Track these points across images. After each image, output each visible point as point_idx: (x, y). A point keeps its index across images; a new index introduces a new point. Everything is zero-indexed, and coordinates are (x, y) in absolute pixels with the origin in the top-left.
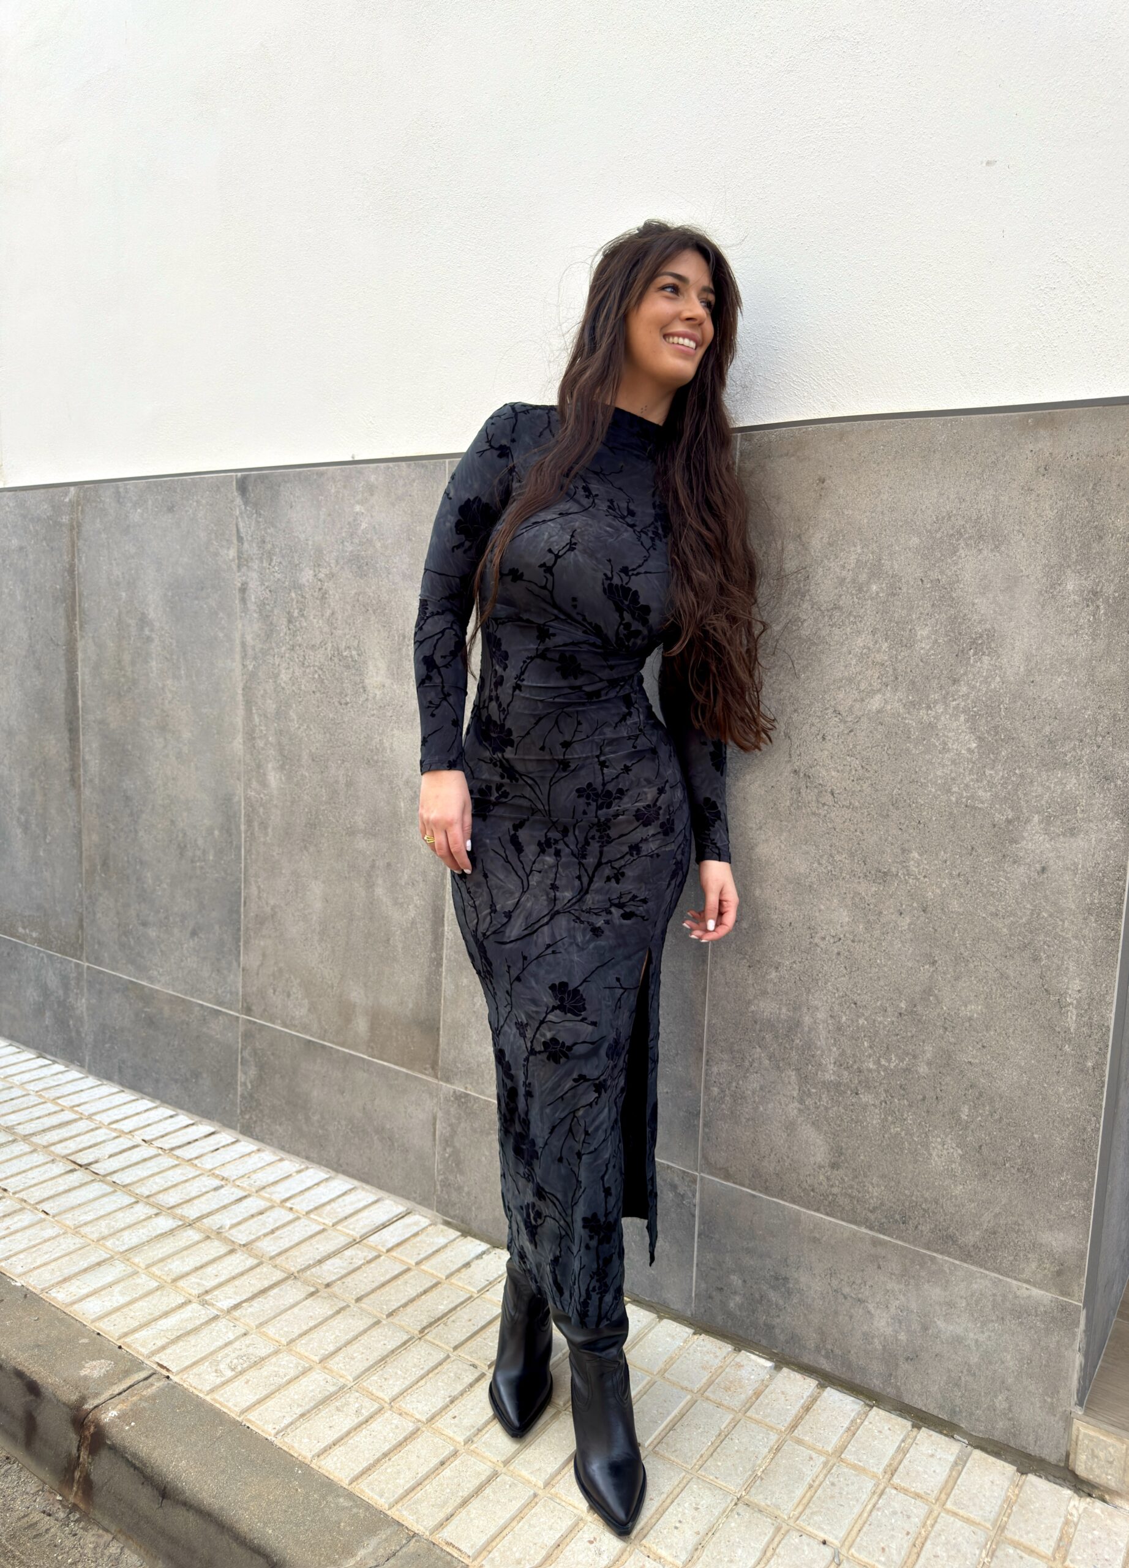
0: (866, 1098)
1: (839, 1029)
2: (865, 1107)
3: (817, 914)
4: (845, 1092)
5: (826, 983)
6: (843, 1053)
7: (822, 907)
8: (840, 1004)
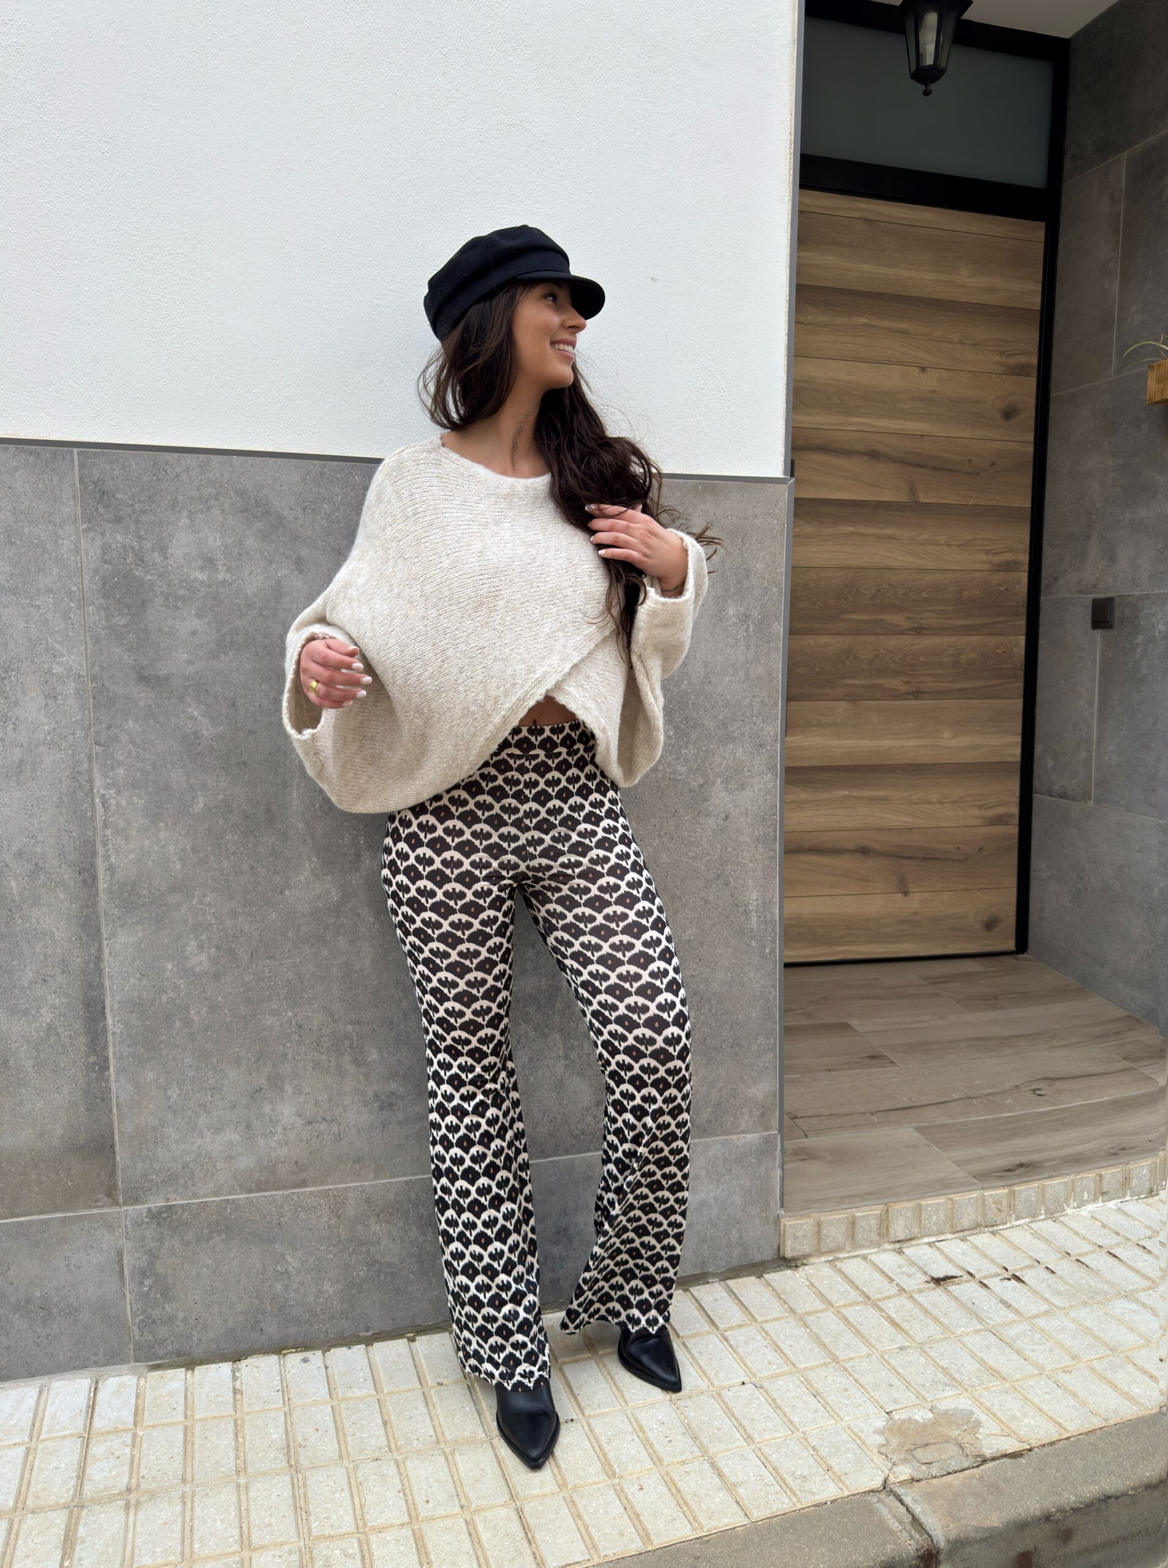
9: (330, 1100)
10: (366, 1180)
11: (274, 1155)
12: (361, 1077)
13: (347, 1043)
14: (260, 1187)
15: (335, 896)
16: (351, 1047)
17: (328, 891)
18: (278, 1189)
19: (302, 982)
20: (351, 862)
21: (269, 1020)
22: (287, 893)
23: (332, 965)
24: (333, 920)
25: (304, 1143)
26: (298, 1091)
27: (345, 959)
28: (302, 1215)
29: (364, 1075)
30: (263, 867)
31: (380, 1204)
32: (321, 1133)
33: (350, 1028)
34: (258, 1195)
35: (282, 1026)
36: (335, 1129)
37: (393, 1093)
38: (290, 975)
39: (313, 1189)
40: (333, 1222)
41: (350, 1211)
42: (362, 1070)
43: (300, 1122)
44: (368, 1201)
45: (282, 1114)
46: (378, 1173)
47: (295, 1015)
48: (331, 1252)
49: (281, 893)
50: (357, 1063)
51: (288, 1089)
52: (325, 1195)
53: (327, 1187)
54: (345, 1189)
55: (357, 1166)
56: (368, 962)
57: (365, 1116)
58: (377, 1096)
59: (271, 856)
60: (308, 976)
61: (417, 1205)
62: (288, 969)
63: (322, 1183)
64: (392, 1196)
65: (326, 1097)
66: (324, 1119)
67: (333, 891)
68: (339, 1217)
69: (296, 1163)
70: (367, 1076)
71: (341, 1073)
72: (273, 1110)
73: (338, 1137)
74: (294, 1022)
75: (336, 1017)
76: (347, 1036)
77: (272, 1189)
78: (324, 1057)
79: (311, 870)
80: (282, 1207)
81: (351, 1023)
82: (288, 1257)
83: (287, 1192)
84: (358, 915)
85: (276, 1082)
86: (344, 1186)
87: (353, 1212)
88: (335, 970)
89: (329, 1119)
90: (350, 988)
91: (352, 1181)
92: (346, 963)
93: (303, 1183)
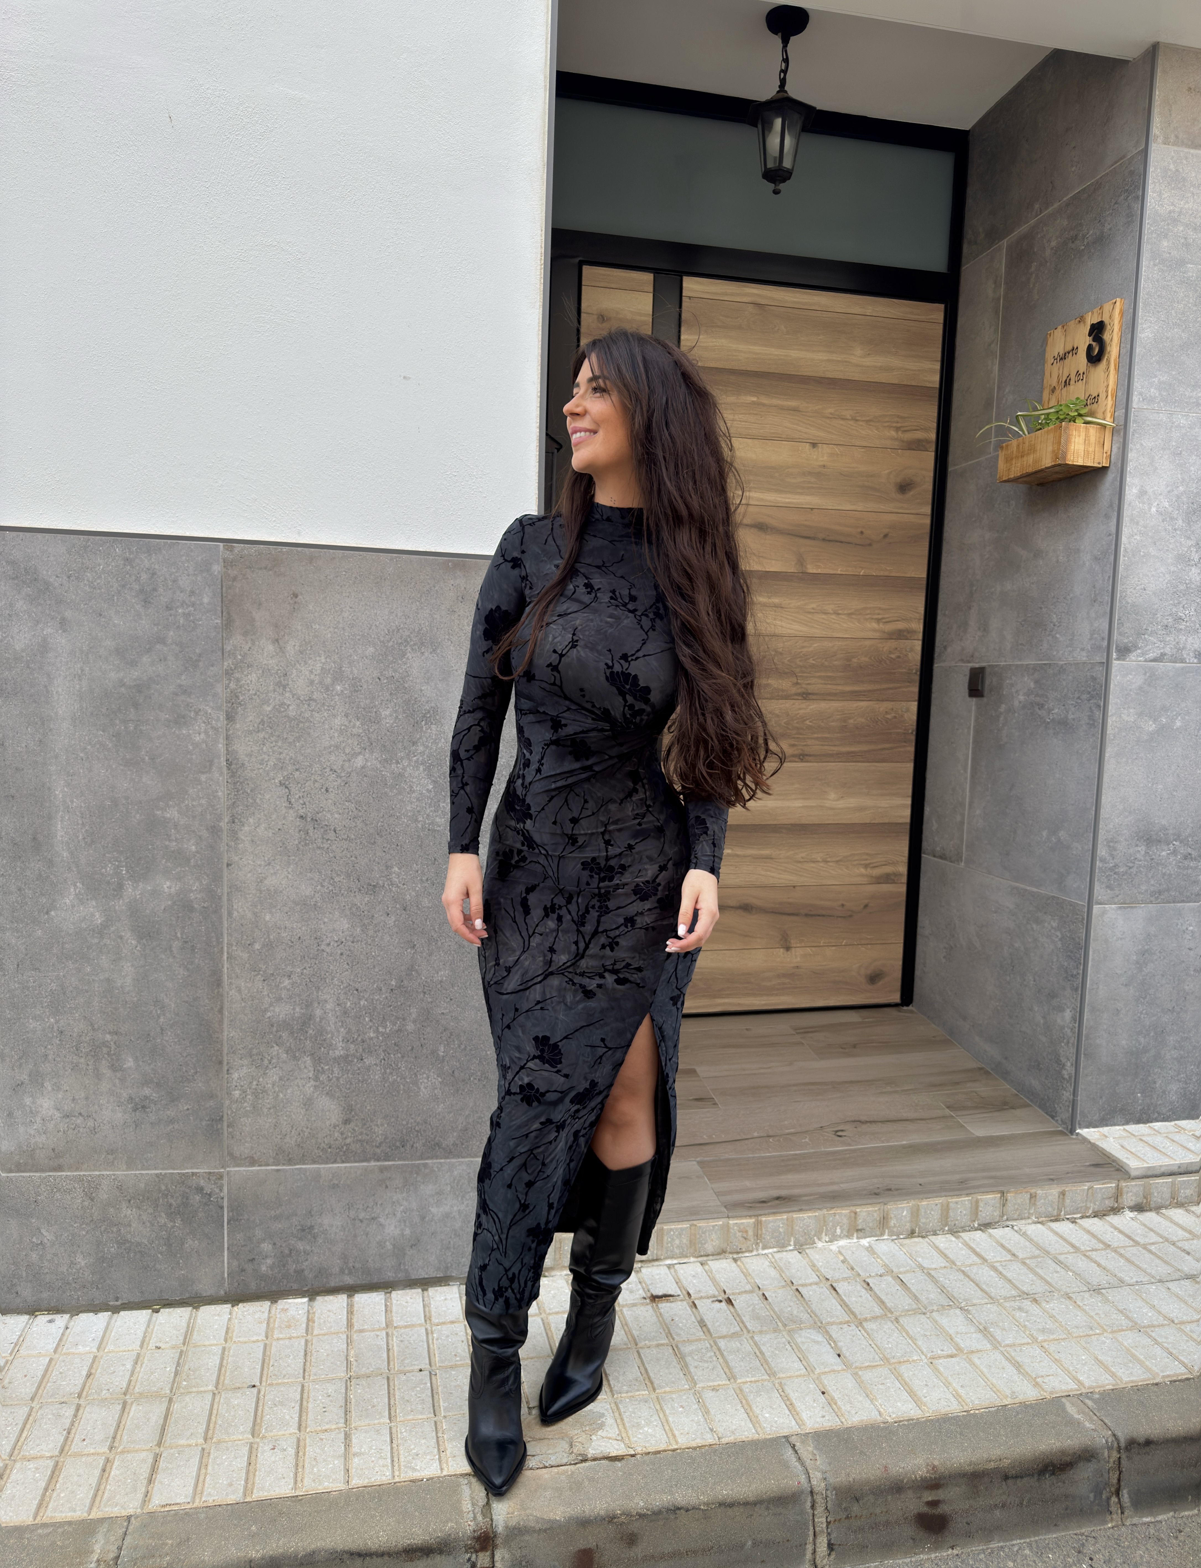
0: (369, 1061)
1: (345, 1013)
2: (368, 1069)
3: (322, 926)
4: (352, 1061)
5: (332, 979)
6: (349, 1031)
7: (326, 920)
8: (345, 993)
9: (87, 1098)
10: (119, 1170)
11: (33, 1141)
12: (117, 1081)
13: (105, 1050)
14: (19, 1168)
15: (99, 919)
16: (109, 1054)
17: (93, 915)
18: (36, 1171)
19: (64, 993)
20: (114, 890)
21: (32, 1024)
22: (53, 913)
23: (93, 980)
24: (96, 941)
25: (61, 1133)
26: (57, 1088)
27: (107, 976)
28: (58, 1196)
29: (119, 1079)
30: (30, 889)
31: (130, 1191)
32: (77, 1126)
33: (108, 1037)
34: (17, 1174)
35: (44, 1030)
36: (90, 1123)
37: (146, 1097)
38: (54, 986)
39: (69, 1174)
40: (86, 1203)
41: (103, 1196)
42: (119, 1075)
43: (58, 1115)
44: (120, 1188)
45: (42, 1107)
46: (130, 1165)
47: (57, 1022)
48: (83, 1229)
49: (47, 913)
50: (114, 1068)
51: (48, 1085)
52: (80, 1180)
53: (82, 1173)
54: (99, 1176)
55: (110, 1157)
56: (129, 980)
57: (120, 1115)
58: (131, 1098)
59: (37, 880)
60: (71, 989)
61: (167, 1196)
62: (52, 981)
63: (77, 1170)
64: (142, 1186)
65: (83, 1095)
66: (80, 1114)
67: (97, 915)
68: (92, 1200)
69: (53, 1150)
70: (122, 1080)
71: (98, 1076)
72: (33, 1103)
73: (94, 1131)
74: (55, 1028)
75: (96, 1026)
76: (105, 1044)
77: (30, 1171)
78: (82, 1060)
79: (76, 895)
80: (39, 1186)
81: (109, 1033)
82: (43, 1231)
83: (44, 1175)
84: (121, 937)
85: (37, 1078)
86: (97, 1173)
87: (105, 1196)
88: (96, 985)
89: (85, 1114)
90: (110, 1002)
91: (106, 1170)
92: (108, 980)
93: (60, 1168)
